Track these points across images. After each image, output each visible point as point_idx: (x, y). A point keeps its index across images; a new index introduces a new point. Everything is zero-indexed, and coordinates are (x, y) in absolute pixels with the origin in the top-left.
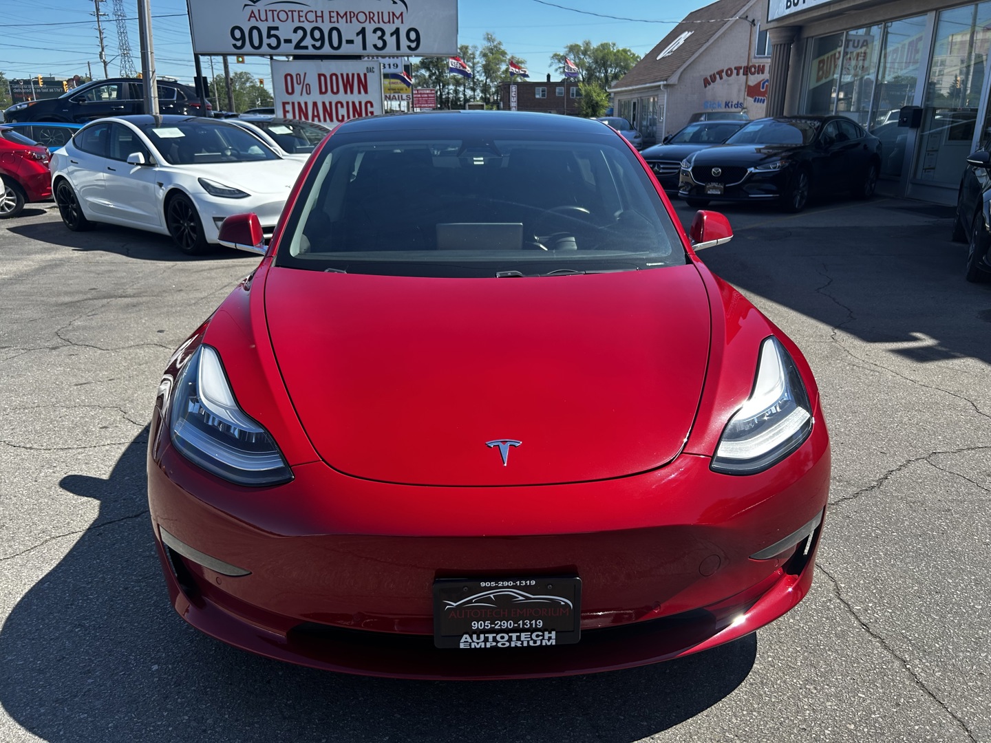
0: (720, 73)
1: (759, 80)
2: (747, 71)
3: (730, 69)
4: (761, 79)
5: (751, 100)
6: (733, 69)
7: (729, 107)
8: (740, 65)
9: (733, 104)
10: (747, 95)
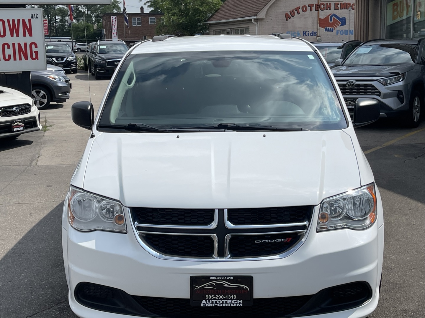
0: (297, 9)
1: (328, 15)
2: (318, 7)
3: (305, 6)
4: (330, 14)
5: (323, 29)
6: (307, 6)
7: (306, 36)
8: (313, 4)
9: (310, 33)
10: (320, 26)
